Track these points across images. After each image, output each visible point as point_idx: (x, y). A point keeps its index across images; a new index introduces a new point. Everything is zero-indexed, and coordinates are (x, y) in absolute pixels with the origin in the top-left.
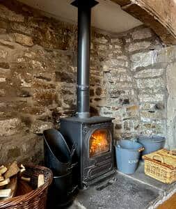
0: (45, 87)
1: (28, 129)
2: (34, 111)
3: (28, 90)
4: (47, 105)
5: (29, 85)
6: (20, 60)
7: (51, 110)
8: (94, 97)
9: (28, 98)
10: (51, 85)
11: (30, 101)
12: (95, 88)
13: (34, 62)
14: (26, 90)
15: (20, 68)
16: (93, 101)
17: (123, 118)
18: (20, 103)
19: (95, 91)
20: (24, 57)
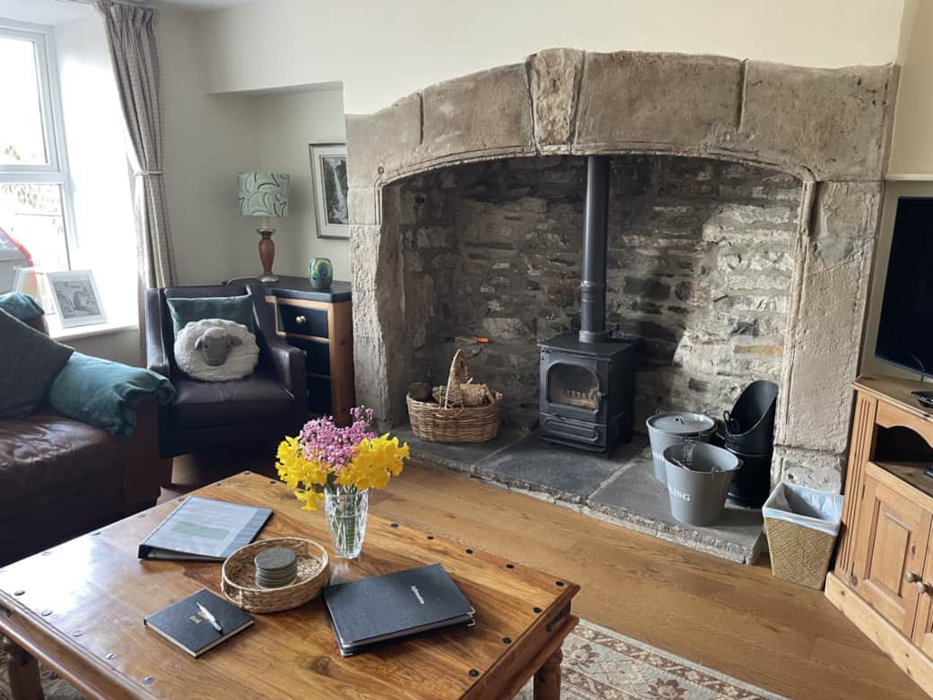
0: (563, 276)
1: (533, 337)
2: (544, 313)
3: (537, 280)
4: (564, 307)
5: (538, 273)
6: (529, 236)
7: (569, 316)
8: (667, 304)
9: (537, 292)
10: (574, 273)
11: (540, 296)
12: (673, 283)
13: (550, 236)
14: (533, 279)
15: (529, 248)
16: (664, 311)
17: (716, 369)
18: (527, 299)
19: (673, 289)
20: (536, 231)
